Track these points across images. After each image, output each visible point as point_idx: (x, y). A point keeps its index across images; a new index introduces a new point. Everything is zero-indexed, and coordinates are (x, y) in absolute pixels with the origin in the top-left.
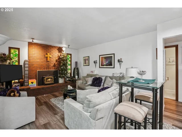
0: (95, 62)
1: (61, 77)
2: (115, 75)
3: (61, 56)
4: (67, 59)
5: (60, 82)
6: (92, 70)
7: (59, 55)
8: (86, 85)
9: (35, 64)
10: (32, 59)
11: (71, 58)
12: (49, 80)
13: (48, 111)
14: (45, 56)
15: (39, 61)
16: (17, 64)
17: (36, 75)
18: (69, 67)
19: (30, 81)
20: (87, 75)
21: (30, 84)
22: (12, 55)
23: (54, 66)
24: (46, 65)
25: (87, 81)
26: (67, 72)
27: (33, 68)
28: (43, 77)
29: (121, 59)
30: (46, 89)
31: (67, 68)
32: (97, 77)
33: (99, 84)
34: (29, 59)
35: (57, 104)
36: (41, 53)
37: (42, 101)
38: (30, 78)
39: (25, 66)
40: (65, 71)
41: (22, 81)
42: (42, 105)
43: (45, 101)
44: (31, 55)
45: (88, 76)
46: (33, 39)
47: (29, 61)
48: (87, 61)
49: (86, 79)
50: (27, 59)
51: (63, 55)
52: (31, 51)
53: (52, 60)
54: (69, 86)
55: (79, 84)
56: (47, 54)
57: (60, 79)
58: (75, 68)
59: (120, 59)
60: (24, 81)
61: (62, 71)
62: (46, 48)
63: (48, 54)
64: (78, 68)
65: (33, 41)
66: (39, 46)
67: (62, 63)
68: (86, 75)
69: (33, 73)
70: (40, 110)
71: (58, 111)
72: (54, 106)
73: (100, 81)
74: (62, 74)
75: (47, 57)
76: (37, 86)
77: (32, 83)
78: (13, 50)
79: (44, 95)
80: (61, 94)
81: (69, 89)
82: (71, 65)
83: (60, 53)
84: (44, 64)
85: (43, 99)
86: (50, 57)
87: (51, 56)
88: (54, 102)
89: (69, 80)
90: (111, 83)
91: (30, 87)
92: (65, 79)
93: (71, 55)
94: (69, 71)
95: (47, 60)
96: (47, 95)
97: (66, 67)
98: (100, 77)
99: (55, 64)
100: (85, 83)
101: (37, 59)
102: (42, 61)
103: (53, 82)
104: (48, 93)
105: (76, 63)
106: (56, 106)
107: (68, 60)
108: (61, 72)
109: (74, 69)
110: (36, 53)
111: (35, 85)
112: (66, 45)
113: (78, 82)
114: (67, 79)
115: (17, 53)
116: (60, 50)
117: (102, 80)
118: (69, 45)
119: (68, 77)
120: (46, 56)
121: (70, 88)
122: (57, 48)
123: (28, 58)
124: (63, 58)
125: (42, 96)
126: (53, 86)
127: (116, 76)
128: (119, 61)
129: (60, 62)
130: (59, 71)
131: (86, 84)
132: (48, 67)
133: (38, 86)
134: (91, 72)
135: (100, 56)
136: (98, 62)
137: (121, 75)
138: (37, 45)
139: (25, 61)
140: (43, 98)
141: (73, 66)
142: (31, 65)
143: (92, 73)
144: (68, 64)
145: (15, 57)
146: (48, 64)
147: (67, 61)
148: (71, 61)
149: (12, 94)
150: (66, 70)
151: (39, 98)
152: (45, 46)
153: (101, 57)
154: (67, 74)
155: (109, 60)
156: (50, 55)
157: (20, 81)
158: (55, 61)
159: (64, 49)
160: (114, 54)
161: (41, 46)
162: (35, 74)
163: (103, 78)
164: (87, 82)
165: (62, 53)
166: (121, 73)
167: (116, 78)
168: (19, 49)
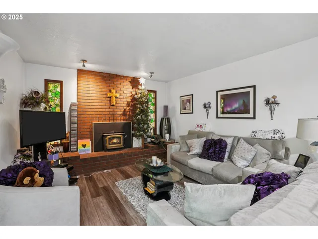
0: (206, 106)
1: (138, 137)
2: (259, 136)
3: (136, 94)
4: (147, 100)
5: (135, 146)
6: (201, 122)
7: (134, 93)
8: (189, 154)
9: (89, 110)
10: (84, 101)
11: (155, 98)
12: (115, 141)
13: (110, 212)
14: (107, 94)
15: (97, 104)
16: (58, 110)
17: (91, 132)
18: (152, 116)
19: (80, 142)
20: (189, 134)
21: (80, 148)
22: (50, 94)
23: (124, 114)
24: (108, 113)
25: (191, 146)
26: (148, 127)
27: (86, 119)
28: (103, 135)
29: (274, 97)
30: (108, 159)
31: (148, 119)
32: (213, 139)
33: (219, 154)
34: (79, 100)
35: (129, 197)
36: (100, 90)
37: (100, 186)
38: (80, 137)
39: (72, 114)
40: (144, 124)
41: (67, 142)
42: (98, 195)
43: (106, 184)
44: (82, 94)
45: (192, 134)
46: (84, 61)
47: (79, 105)
48: (187, 104)
49: (188, 142)
50: (75, 100)
51: (141, 93)
52: (82, 85)
53: (120, 102)
54: (154, 158)
55: (173, 151)
56: (110, 91)
57: (134, 139)
58: (163, 118)
59: (270, 97)
60: (70, 141)
61: (139, 124)
62: (109, 79)
63: (113, 91)
64: (168, 119)
65: (84, 66)
66: (96, 75)
67: (139, 108)
68: (186, 133)
69: (86, 127)
70: (94, 209)
71: (131, 214)
72: (122, 199)
73: (223, 148)
74: (139, 131)
75: (110, 97)
76: (92, 152)
77: (84, 146)
78: (52, 85)
79: (105, 171)
80: (136, 171)
81: (154, 164)
82: (155, 112)
83: (134, 90)
84: (105, 110)
85: (103, 180)
86: (116, 98)
87: (118, 96)
88: (123, 191)
89: (152, 142)
90: (253, 154)
91: (80, 154)
92: (144, 140)
93: (155, 92)
94: (152, 125)
95: (110, 103)
96: (110, 171)
97: (147, 116)
98: (221, 138)
99: (125, 109)
100: (185, 149)
101: (92, 101)
102: (102, 104)
103: (121, 145)
104: (113, 168)
105: (166, 108)
106: (127, 202)
107: (150, 103)
108: (137, 126)
109: (162, 120)
110: (91, 89)
111: (88, 150)
112: (146, 72)
113: (171, 148)
114: (149, 140)
115: (59, 90)
116: (135, 82)
117: (226, 145)
118: (152, 73)
119: (149, 137)
120: (109, 94)
121: (157, 163)
122: (130, 80)
123: (77, 99)
124: (141, 98)
125: (102, 172)
126: (122, 154)
127: (262, 137)
128: (268, 102)
129: (134, 107)
130: (134, 123)
131: (189, 151)
132: (113, 115)
133: (94, 153)
134: (198, 126)
135: (217, 92)
136: (213, 105)
137: (277, 136)
138: (92, 75)
139: (71, 105)
140: (102, 178)
141: (160, 114)
142: (81, 113)
143: (199, 129)
144: (149, 111)
145: (56, 98)
146: (111, 110)
147: (148, 104)
148: (155, 104)
149: (27, 180)
150: (146, 122)
151: (95, 176)
152: (107, 75)
153: (220, 94)
154: (148, 131)
155: (241, 102)
156: (116, 92)
157: (63, 142)
158: (125, 105)
159: (142, 81)
160: (254, 87)
161: (100, 76)
162: (88, 130)
163: (229, 141)
164: (191, 149)
165: (139, 89)
166: (276, 132)
167: (262, 142)
168: (61, 83)
